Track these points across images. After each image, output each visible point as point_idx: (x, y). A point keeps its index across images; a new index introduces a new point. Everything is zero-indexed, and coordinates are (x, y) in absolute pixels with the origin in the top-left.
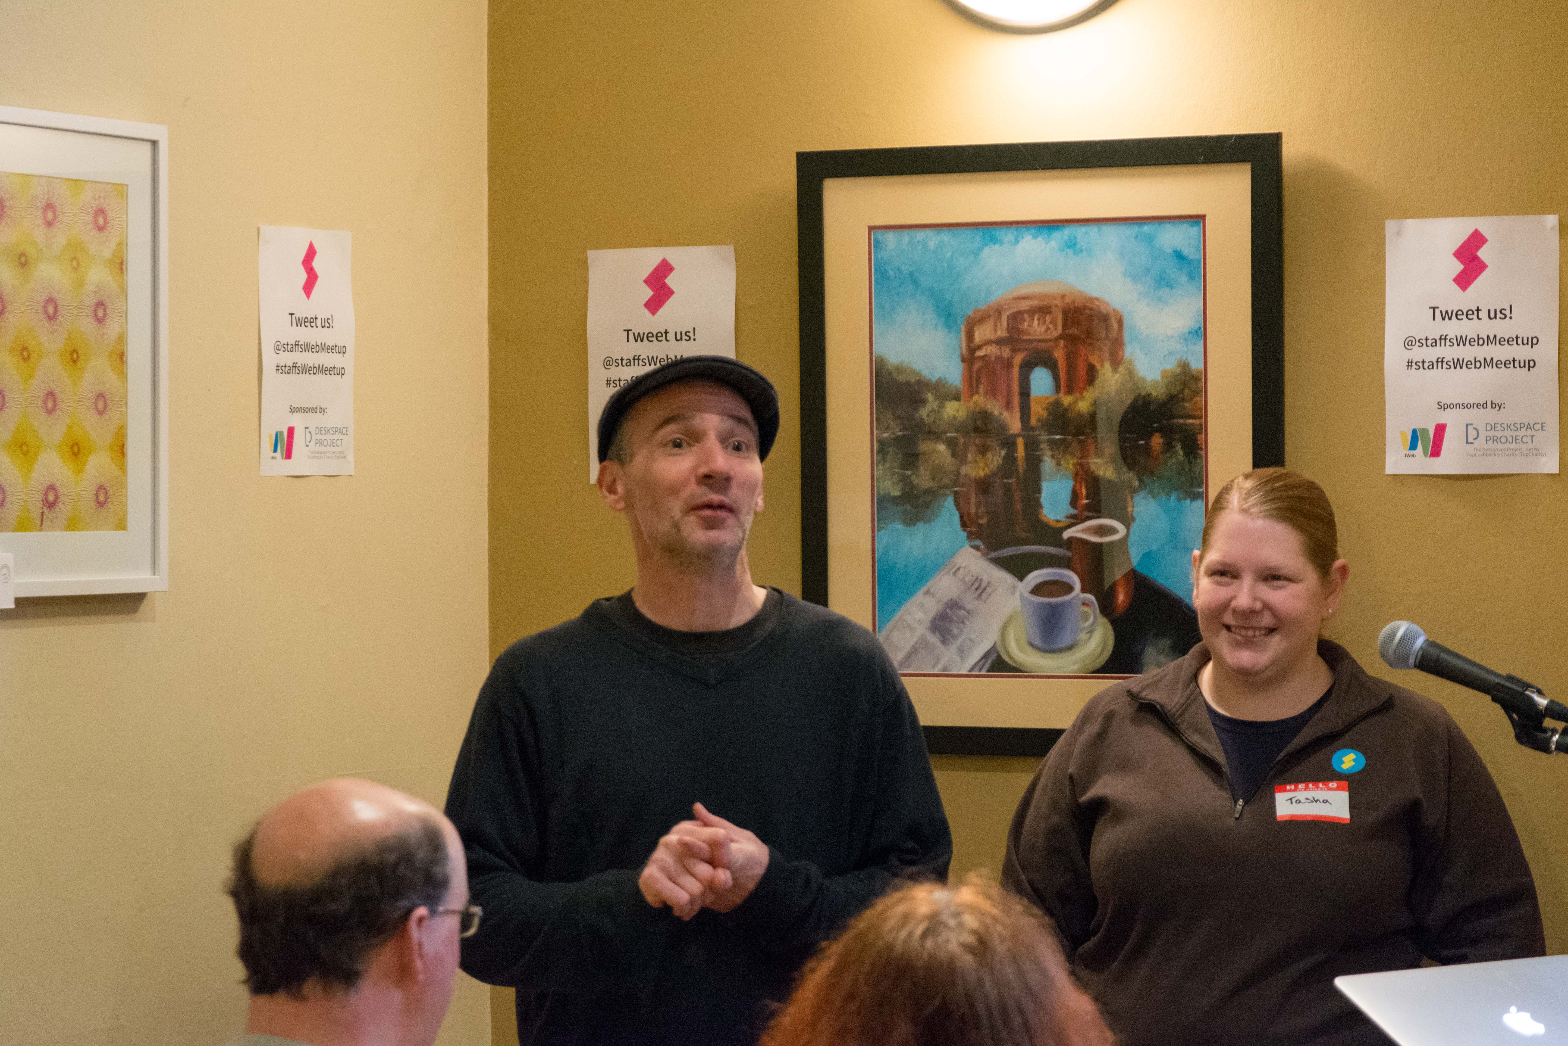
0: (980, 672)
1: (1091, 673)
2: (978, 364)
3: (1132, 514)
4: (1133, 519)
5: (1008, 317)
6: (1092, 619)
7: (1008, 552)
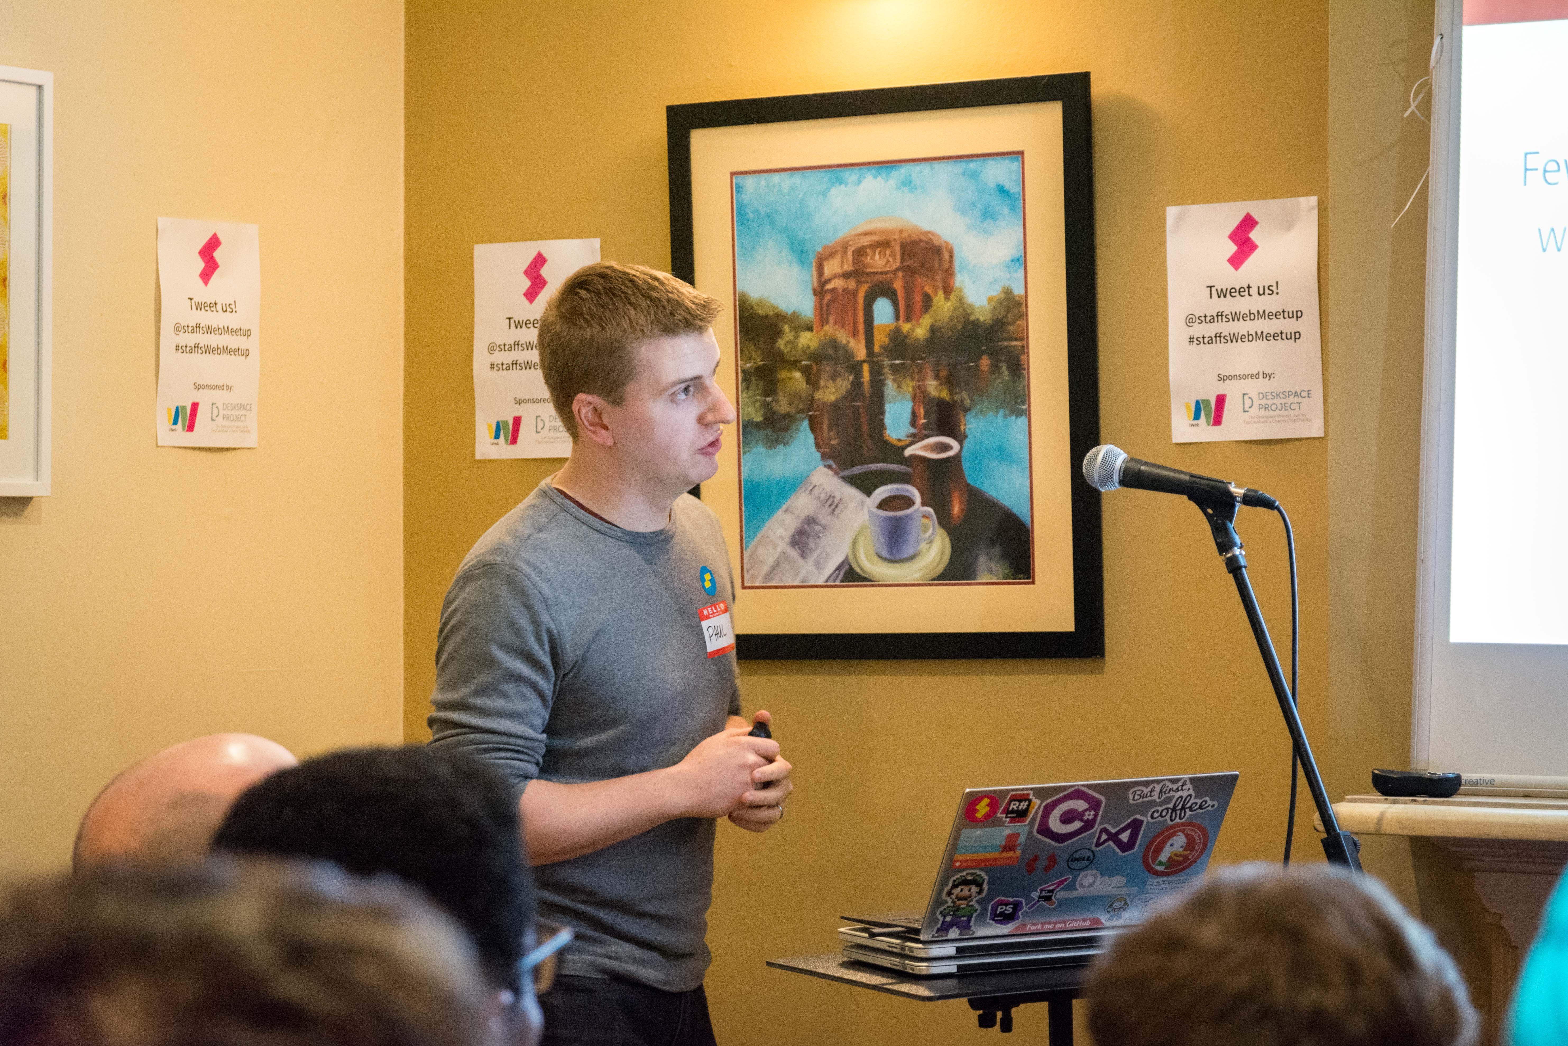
0: (834, 582)
1: (931, 580)
2: (828, 297)
3: (965, 433)
4: (966, 436)
5: (853, 251)
6: (931, 531)
7: (857, 470)
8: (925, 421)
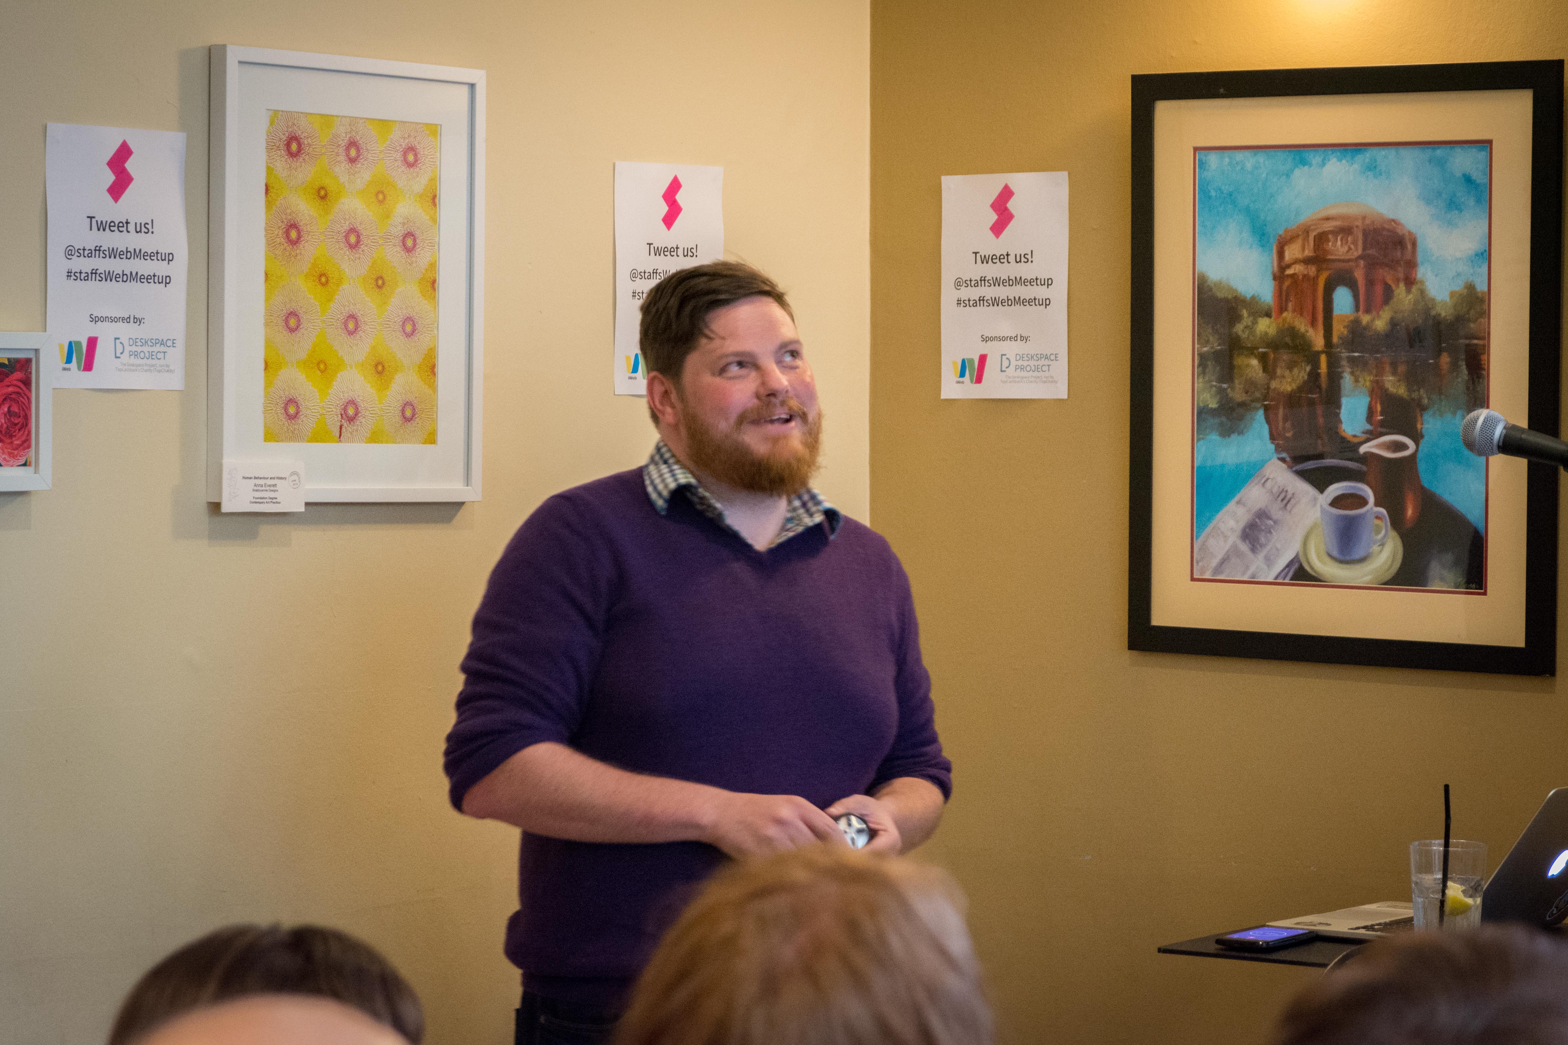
0: (1284, 579)
1: (1382, 584)
2: (1287, 283)
3: (1421, 432)
4: (1422, 437)
5: (1315, 237)
6: (1383, 532)
7: (1310, 465)
8: (1382, 417)
